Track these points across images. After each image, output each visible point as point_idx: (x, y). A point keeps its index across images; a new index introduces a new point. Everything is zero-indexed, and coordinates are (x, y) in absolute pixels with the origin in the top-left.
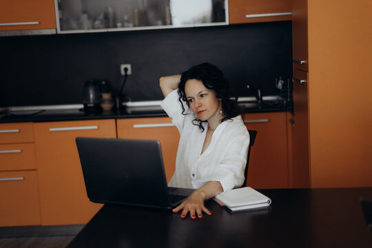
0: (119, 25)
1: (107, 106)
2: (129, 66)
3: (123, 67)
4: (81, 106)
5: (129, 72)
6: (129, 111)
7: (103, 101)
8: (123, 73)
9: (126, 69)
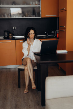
0: (15, 17)
1: (10, 37)
2: (15, 27)
3: (14, 27)
4: (3, 37)
5: (15, 29)
6: (15, 38)
7: (10, 36)
8: (14, 29)
9: (14, 28)
